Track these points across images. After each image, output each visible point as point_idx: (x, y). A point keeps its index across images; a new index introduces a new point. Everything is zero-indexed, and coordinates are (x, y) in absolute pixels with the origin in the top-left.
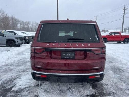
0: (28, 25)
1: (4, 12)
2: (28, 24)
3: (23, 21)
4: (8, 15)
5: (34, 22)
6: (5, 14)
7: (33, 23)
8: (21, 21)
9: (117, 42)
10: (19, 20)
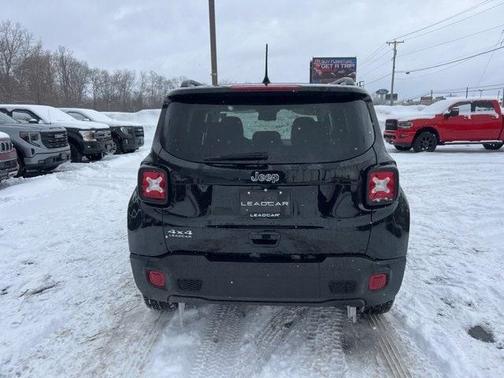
0: (124, 86)
1: (28, 38)
2: (123, 81)
3: (103, 73)
4: (44, 49)
5: (149, 75)
6: (33, 44)
7: (143, 77)
8: (96, 71)
9: (482, 146)
10: (91, 67)
